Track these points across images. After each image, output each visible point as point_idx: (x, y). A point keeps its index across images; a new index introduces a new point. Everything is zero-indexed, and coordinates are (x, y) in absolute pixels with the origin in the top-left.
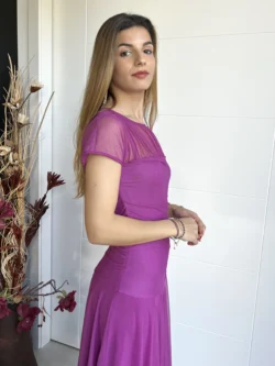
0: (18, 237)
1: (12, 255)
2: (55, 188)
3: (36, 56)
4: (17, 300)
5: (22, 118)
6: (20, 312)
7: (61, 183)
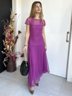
0: (13, 42)
1: (12, 46)
2: (20, 34)
3: (16, 8)
4: (13, 55)
5: (13, 20)
6: (13, 58)
7: (21, 32)
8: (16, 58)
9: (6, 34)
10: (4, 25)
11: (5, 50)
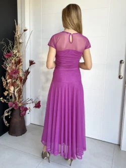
0: (21, 80)
1: (18, 88)
4: (20, 105)
5: (21, 41)
6: (21, 109)
7: (34, 63)
8: (26, 109)
9: (8, 66)
10: (4, 49)
11: (7, 96)
